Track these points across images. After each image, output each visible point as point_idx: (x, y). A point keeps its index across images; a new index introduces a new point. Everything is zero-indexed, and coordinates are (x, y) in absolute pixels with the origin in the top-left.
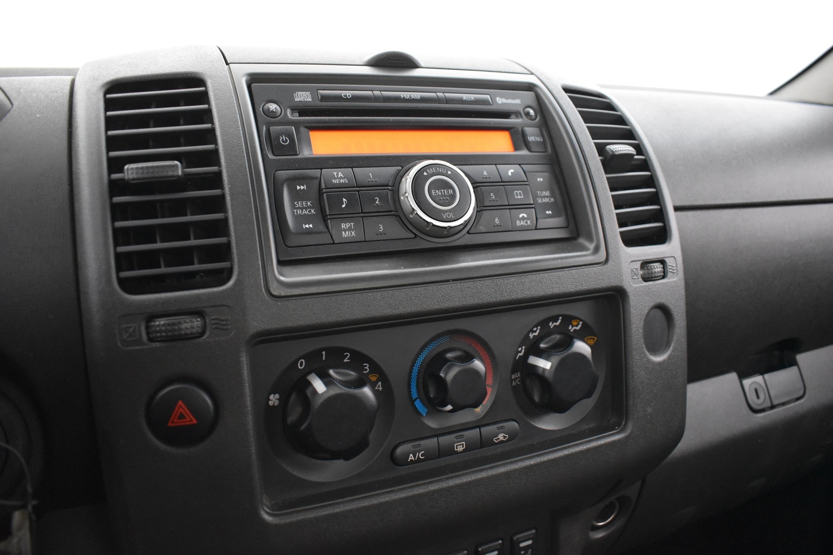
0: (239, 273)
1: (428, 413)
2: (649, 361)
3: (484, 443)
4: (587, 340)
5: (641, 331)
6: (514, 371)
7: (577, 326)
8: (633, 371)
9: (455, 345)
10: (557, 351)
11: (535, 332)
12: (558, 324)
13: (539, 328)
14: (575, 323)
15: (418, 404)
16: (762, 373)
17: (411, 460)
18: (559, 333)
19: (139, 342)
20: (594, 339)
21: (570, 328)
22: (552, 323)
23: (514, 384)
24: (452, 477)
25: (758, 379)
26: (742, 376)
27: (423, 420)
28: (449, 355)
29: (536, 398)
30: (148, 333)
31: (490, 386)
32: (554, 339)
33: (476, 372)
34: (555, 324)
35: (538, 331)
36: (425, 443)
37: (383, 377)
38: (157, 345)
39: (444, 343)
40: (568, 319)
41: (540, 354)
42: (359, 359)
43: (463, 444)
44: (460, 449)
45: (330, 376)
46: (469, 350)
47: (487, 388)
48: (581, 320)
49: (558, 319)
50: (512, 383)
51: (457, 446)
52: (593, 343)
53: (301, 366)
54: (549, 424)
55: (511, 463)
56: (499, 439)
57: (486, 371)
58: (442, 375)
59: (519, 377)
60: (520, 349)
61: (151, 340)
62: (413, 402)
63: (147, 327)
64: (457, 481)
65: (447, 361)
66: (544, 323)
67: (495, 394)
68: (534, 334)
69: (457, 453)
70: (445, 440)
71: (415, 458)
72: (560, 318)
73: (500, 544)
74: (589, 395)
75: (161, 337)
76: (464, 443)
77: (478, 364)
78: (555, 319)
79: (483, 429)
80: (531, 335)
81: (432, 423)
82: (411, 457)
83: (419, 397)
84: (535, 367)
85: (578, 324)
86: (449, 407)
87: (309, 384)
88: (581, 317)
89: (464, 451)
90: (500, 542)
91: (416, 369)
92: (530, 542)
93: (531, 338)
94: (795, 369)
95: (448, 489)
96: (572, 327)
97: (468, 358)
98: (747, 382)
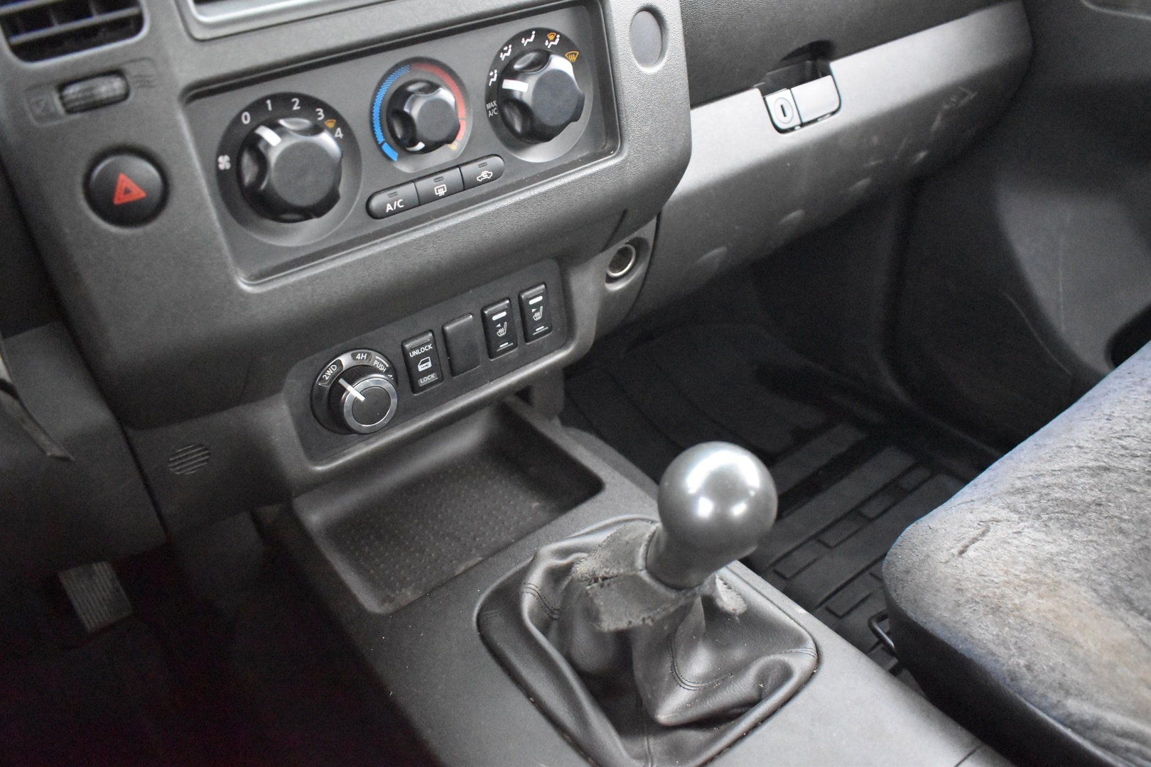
0: (153, 19)
1: (399, 157)
2: (639, 73)
3: (466, 185)
4: (568, 55)
5: (628, 38)
6: (488, 100)
7: (554, 40)
8: (622, 85)
9: (417, 76)
10: (533, 70)
11: (506, 51)
12: (531, 39)
13: (510, 46)
14: (551, 37)
15: (386, 148)
16: (789, 87)
17: (390, 211)
18: (535, 51)
19: (54, 116)
20: (575, 54)
21: (547, 43)
22: (525, 40)
23: (490, 114)
24: (438, 222)
25: (784, 93)
26: (765, 92)
27: (395, 166)
28: (412, 88)
29: (518, 128)
30: (64, 105)
31: (463, 119)
32: (529, 58)
33: (445, 104)
34: (528, 40)
35: (510, 50)
36: (402, 191)
37: (341, 122)
38: (77, 116)
39: (403, 76)
40: (542, 33)
41: (514, 75)
42: (310, 104)
43: (443, 187)
44: (441, 192)
45: (280, 126)
46: (435, 80)
47: (460, 121)
48: (557, 33)
49: (531, 35)
50: (488, 114)
51: (437, 189)
52: (575, 59)
53: (246, 119)
54: (538, 155)
55: (500, 200)
56: (482, 177)
57: (455, 102)
58: (406, 110)
59: (495, 107)
60: (491, 74)
61: (70, 111)
62: (380, 146)
63: (62, 98)
64: (443, 226)
65: (410, 94)
66: (515, 40)
67: (471, 127)
68: (506, 54)
69: (439, 198)
70: (423, 185)
71: (393, 208)
72: (534, 32)
73: (508, 305)
74: (575, 117)
75: (80, 106)
76: (445, 185)
77: (445, 94)
78: (527, 34)
79: (464, 169)
80: (503, 56)
81: (406, 168)
82: (389, 208)
83: (386, 141)
84: (509, 92)
85: (555, 38)
86: (420, 146)
87: (259, 138)
88: (557, 29)
89: (447, 195)
90: (508, 302)
91: (376, 110)
92: (540, 298)
93: (503, 59)
94: (829, 78)
95: (435, 235)
96: (549, 42)
97: (433, 87)
98: (771, 98)
